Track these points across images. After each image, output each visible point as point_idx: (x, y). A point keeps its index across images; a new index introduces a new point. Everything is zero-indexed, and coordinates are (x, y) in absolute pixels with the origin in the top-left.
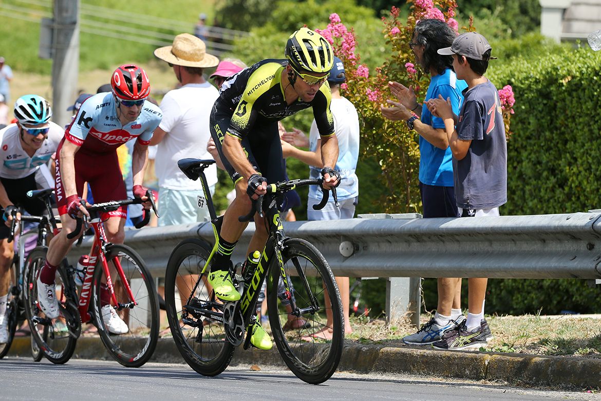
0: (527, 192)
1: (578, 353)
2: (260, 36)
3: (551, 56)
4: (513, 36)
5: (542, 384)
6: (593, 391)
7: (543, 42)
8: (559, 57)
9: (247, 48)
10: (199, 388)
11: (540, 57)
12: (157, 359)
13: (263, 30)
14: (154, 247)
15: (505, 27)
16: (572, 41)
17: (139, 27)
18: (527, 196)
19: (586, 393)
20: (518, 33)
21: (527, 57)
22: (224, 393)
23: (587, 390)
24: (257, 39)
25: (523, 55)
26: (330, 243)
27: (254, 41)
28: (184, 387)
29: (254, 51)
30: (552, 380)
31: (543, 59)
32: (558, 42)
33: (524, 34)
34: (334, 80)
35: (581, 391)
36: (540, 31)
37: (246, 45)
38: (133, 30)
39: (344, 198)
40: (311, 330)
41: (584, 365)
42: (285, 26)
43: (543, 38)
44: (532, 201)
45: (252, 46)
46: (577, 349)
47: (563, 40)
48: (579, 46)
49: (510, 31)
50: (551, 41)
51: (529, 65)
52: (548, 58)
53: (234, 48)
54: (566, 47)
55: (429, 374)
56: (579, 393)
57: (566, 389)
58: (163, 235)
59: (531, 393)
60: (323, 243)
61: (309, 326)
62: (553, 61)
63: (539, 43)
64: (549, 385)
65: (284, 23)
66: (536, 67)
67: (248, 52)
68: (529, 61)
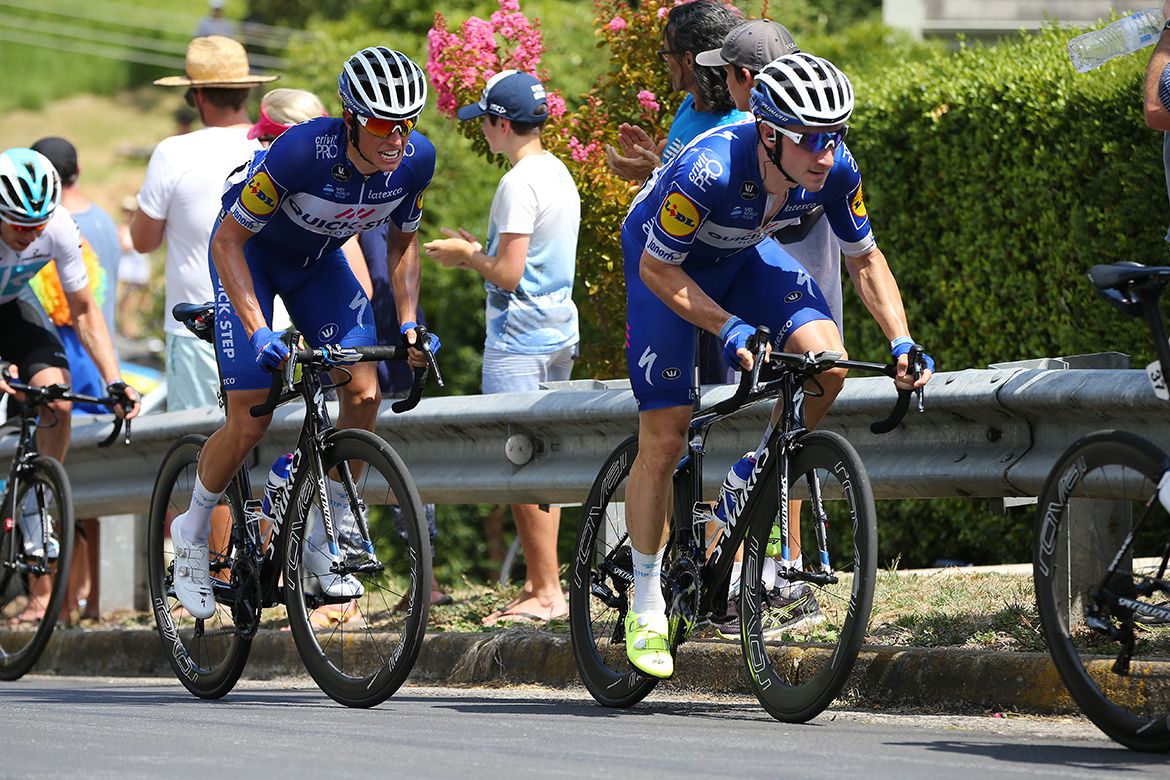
0: (866, 332)
1: (973, 640)
2: (338, 39)
3: (908, 65)
4: (830, 30)
5: (905, 703)
6: (1005, 715)
7: (889, 39)
8: (923, 68)
9: (313, 63)
10: (243, 725)
11: (885, 69)
12: (156, 670)
13: (343, 27)
14: (144, 454)
15: (814, 11)
16: (948, 36)
17: (97, 26)
18: (864, 340)
19: (991, 719)
20: (839, 22)
21: (859, 69)
22: (292, 732)
23: (994, 711)
24: (331, 45)
25: (853, 66)
26: (487, 438)
27: (325, 50)
28: (212, 723)
29: (325, 68)
30: (924, 695)
31: (892, 73)
32: (917, 38)
33: (851, 23)
34: (530, 121)
35: (981, 714)
36: (881, 19)
37: (310, 57)
38: (86, 33)
39: (558, 348)
40: (454, 608)
41: (987, 664)
42: (386, 18)
43: (889, 31)
44: (874, 348)
45: (323, 59)
46: (972, 633)
47: (928, 35)
48: (963, 44)
49: (823, 20)
50: (904, 38)
51: (866, 85)
52: (902, 70)
53: (287, 62)
54: (936, 48)
55: (686, 688)
56: (978, 718)
57: (953, 710)
58: (161, 430)
59: (885, 721)
60: (473, 440)
61: (449, 602)
62: (913, 75)
63: (879, 41)
64: (918, 703)
65: (382, 13)
66: (878, 88)
67: (314, 70)
68: (865, 76)
